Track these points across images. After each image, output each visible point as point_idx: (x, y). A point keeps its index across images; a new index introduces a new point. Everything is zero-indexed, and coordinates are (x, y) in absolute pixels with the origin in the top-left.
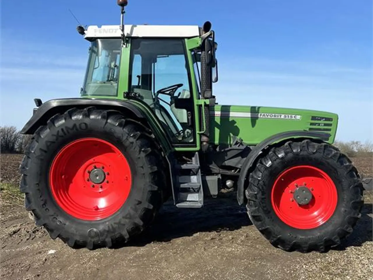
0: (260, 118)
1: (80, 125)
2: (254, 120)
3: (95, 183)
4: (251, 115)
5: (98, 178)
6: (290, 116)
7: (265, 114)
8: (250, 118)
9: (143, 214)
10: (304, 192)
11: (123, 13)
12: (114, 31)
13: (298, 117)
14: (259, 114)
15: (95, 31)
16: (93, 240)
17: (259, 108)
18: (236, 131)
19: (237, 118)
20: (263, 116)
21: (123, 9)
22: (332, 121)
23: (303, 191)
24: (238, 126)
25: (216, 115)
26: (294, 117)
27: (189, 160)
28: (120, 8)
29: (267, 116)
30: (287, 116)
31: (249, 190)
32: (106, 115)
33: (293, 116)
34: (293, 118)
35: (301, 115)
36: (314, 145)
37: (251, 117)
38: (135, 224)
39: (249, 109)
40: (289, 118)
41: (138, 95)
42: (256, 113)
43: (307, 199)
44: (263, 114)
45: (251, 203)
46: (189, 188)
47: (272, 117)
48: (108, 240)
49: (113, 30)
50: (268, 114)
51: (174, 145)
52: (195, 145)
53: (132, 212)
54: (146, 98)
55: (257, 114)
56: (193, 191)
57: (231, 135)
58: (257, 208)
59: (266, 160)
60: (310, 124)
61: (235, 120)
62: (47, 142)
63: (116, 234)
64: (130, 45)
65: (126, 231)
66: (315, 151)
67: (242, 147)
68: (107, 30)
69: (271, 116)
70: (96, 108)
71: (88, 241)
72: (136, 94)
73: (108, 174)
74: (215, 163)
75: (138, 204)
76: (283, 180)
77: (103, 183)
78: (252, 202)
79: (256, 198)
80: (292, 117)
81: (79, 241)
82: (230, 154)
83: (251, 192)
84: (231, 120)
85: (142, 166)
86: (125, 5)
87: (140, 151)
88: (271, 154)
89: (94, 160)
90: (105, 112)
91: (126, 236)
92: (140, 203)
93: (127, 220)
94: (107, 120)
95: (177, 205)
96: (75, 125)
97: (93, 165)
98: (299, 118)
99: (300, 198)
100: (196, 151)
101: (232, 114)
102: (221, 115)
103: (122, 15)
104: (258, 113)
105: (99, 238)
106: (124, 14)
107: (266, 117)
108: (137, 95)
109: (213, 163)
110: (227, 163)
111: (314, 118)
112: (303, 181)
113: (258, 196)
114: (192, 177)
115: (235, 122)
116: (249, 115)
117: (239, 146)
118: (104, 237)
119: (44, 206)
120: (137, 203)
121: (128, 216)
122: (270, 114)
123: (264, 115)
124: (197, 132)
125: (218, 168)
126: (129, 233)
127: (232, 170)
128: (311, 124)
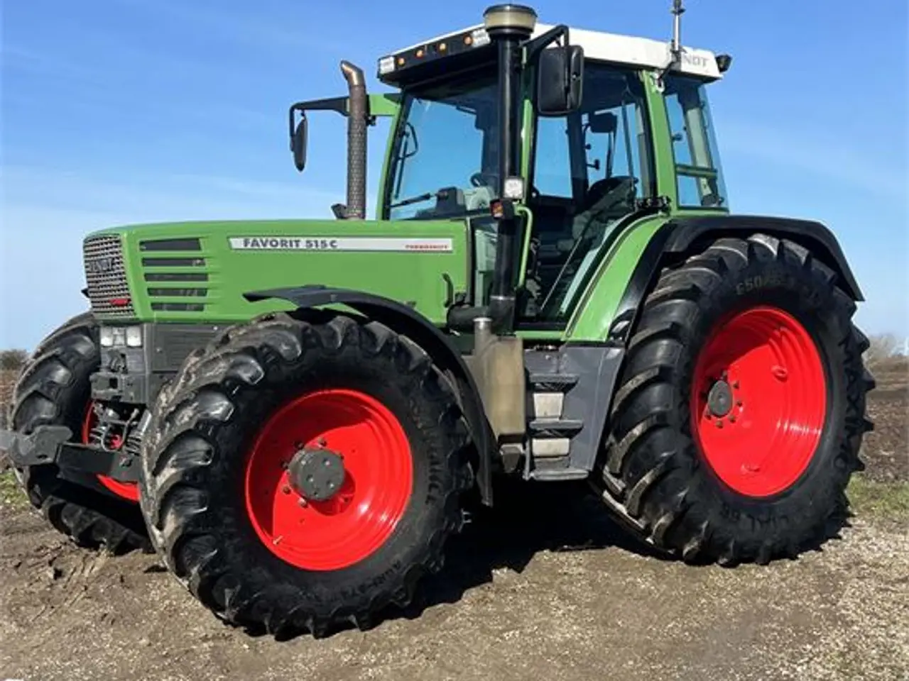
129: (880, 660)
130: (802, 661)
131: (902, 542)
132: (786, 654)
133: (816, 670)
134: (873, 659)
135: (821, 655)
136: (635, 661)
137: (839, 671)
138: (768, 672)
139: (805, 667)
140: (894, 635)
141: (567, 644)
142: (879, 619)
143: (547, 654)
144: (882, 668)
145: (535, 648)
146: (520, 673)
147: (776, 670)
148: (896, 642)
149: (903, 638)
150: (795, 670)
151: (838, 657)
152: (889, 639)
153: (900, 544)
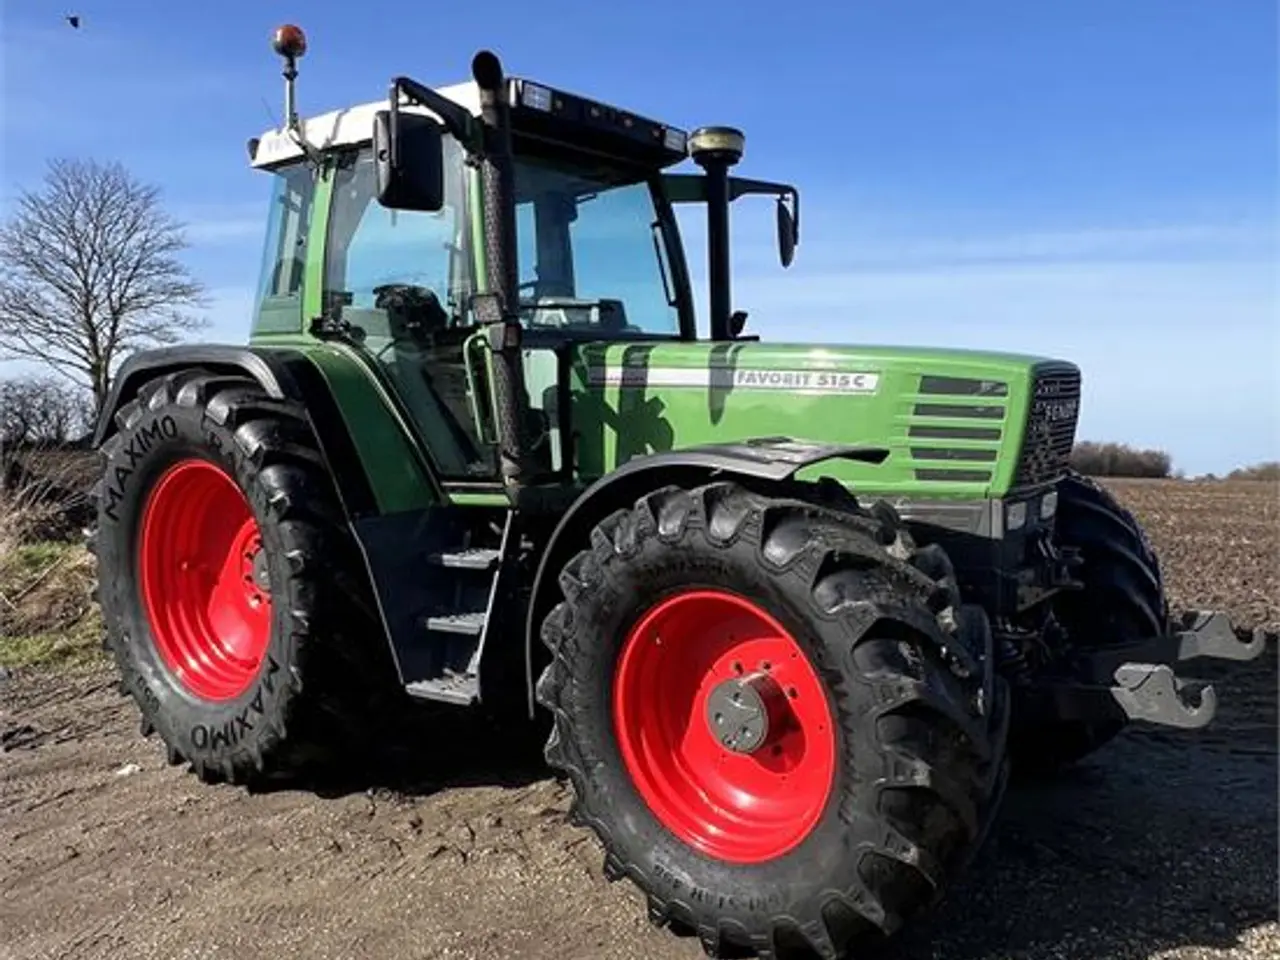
0: (739, 387)
2: (718, 394)
4: (711, 377)
6: (839, 376)
7: (756, 373)
8: (707, 390)
13: (870, 381)
14: (737, 374)
18: (663, 438)
19: (665, 390)
20: (748, 381)
22: (1005, 394)
24: (668, 418)
25: (608, 382)
26: (856, 381)
29: (763, 381)
30: (829, 376)
33: (852, 378)
34: (852, 385)
35: (878, 372)
37: (711, 386)
39: (706, 356)
40: (838, 385)
42: (727, 368)
44: (748, 373)
47: (778, 381)
50: (763, 374)
51: (446, 484)
54: (371, 335)
55: (729, 372)
57: (650, 450)
60: (913, 408)
61: (662, 398)
62: (117, 470)
75: (272, 671)
80: (847, 383)
84: (648, 395)
87: (268, 505)
92: (275, 668)
95: (409, 687)
98: (872, 386)
101: (654, 377)
102: (623, 379)
104: (733, 369)
107: (758, 383)
111: (930, 384)
115: (661, 406)
116: (704, 377)
122: (771, 373)
123: (751, 378)
128: (919, 409)
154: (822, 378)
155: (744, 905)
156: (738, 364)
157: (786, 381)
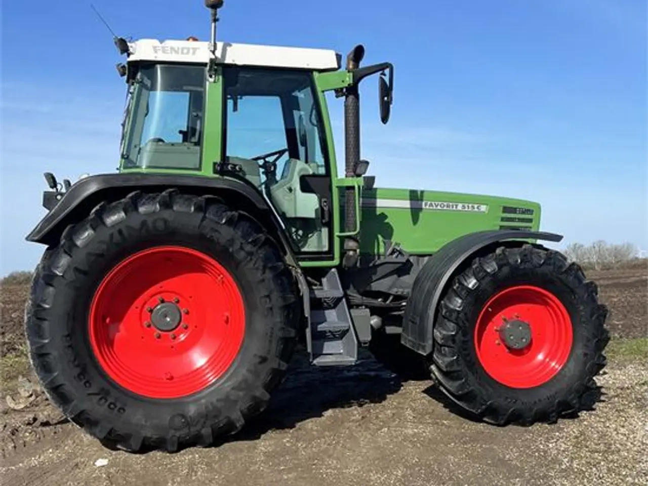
0: (426, 209)
1: (155, 222)
2: (416, 212)
3: (162, 330)
4: (411, 204)
5: (168, 319)
6: (470, 205)
7: (433, 203)
8: (410, 210)
9: (269, 379)
10: (521, 328)
11: (215, 20)
12: (191, 51)
13: (483, 208)
14: (424, 203)
15: (155, 49)
16: (178, 434)
17: (422, 192)
18: (388, 232)
19: (388, 209)
20: (429, 206)
21: (215, 14)
22: (532, 214)
23: (520, 326)
24: (390, 223)
26: (478, 208)
27: (316, 282)
28: (210, 11)
29: (437, 206)
30: (466, 205)
31: (439, 329)
32: (203, 204)
33: (476, 206)
34: (476, 210)
35: (487, 205)
36: (538, 253)
37: (411, 208)
38: (254, 398)
39: (408, 193)
40: (470, 210)
41: (239, 168)
42: (418, 200)
43: (524, 340)
44: (429, 203)
45: (444, 350)
46: (325, 332)
48: (206, 431)
49: (188, 49)
50: (437, 203)
52: (331, 255)
53: (250, 377)
54: (249, 174)
55: (420, 202)
56: (331, 336)
57: (380, 238)
58: (455, 358)
59: (466, 278)
60: (500, 219)
61: (386, 214)
62: (89, 254)
63: (221, 419)
64: (221, 77)
65: (239, 413)
66: (542, 261)
67: (402, 259)
68: (178, 48)
69: (442, 206)
70: (179, 192)
71: (169, 437)
72: (235, 166)
73: (187, 313)
74: (354, 287)
75: (261, 363)
76: (490, 310)
77: (177, 329)
78: (447, 349)
79: (454, 341)
80: (474, 208)
81: (151, 438)
82: (381, 271)
83: (444, 332)
84: (378, 212)
85: (266, 294)
86: (219, 7)
87: (265, 268)
88: (476, 268)
89: (161, 287)
90: (202, 199)
91: (239, 421)
92: (264, 360)
93: (241, 394)
94: (205, 213)
95: (315, 362)
96: (144, 223)
97: (159, 297)
98: (484, 210)
99: (514, 338)
100: (331, 268)
101: (380, 203)
102: (363, 204)
103: (213, 24)
104: (422, 200)
105: (189, 429)
106: (217, 23)
107: (434, 207)
108: (237, 168)
109: (351, 286)
110: (376, 286)
111: (506, 210)
112: (515, 311)
113: (457, 338)
114: (327, 312)
115: (386, 217)
116: (407, 204)
117: (397, 257)
118: (198, 427)
119: (82, 377)
120: (258, 360)
121: (243, 386)
122: (440, 203)
123: (431, 205)
124: (337, 233)
125: (360, 297)
126: (244, 415)
127: (377, 298)
128: (503, 219)
129: (599, 440)
130: (552, 441)
131: (619, 375)
132: (544, 438)
133: (561, 446)
134: (594, 439)
135: (564, 438)
136: (456, 444)
137: (574, 446)
138: (533, 447)
139: (554, 444)
140: (608, 427)
141: (414, 435)
142: (600, 417)
143: (404, 440)
144: (599, 444)
145: (396, 437)
146: (389, 451)
147: (537, 446)
148: (609, 430)
149: (613, 428)
150: (548, 446)
151: (574, 438)
152: (605, 429)
153: (617, 376)
154: (463, 206)
155: (545, 399)
156: (424, 198)
157: (447, 207)
